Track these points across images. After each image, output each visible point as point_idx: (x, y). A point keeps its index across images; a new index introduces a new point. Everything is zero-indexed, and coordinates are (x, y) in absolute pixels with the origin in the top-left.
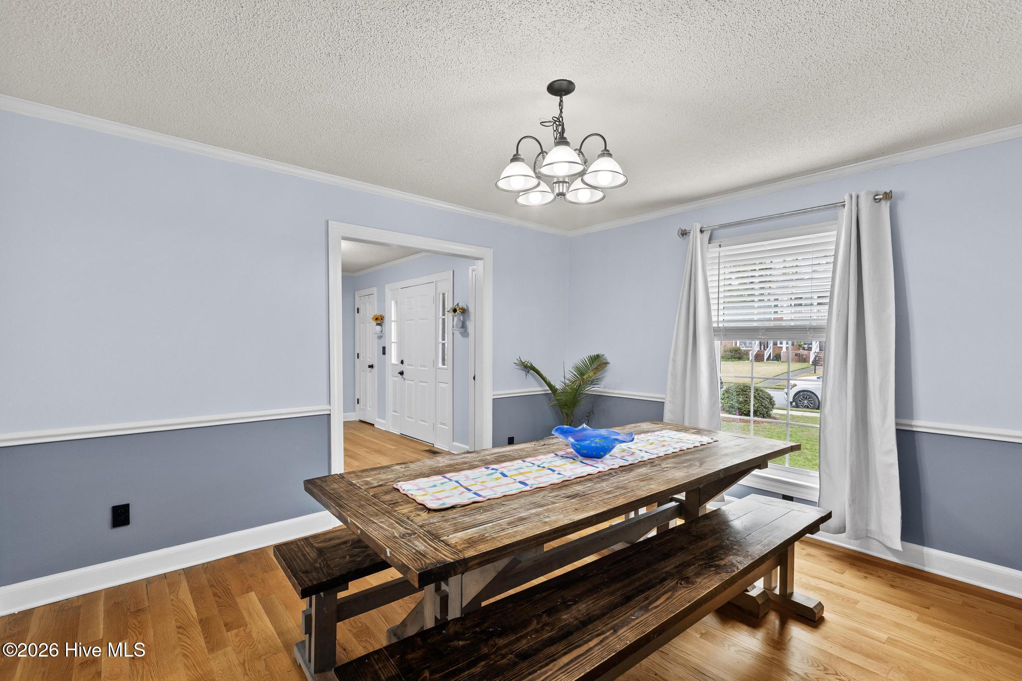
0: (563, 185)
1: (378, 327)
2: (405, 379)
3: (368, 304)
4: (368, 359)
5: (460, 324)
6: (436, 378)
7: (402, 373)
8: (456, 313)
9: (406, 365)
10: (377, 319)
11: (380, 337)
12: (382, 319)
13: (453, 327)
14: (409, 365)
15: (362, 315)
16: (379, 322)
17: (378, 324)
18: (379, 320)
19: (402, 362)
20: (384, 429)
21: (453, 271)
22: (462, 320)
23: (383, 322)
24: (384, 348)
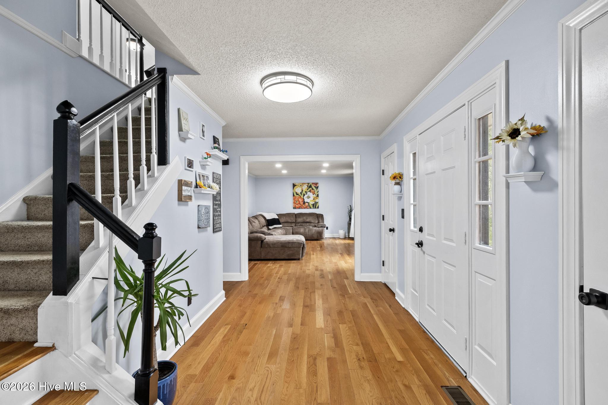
1: (397, 187)
2: (424, 253)
3: (390, 163)
4: (391, 222)
5: (530, 163)
6: (470, 265)
7: (420, 244)
8: (519, 138)
9: (426, 234)
10: (394, 178)
11: (400, 198)
12: (400, 178)
13: (508, 171)
14: (429, 235)
15: (386, 177)
16: (397, 181)
17: (397, 184)
18: (398, 179)
19: (421, 230)
20: (403, 306)
21: (507, 62)
22: (533, 153)
23: (402, 181)
24: (403, 210)
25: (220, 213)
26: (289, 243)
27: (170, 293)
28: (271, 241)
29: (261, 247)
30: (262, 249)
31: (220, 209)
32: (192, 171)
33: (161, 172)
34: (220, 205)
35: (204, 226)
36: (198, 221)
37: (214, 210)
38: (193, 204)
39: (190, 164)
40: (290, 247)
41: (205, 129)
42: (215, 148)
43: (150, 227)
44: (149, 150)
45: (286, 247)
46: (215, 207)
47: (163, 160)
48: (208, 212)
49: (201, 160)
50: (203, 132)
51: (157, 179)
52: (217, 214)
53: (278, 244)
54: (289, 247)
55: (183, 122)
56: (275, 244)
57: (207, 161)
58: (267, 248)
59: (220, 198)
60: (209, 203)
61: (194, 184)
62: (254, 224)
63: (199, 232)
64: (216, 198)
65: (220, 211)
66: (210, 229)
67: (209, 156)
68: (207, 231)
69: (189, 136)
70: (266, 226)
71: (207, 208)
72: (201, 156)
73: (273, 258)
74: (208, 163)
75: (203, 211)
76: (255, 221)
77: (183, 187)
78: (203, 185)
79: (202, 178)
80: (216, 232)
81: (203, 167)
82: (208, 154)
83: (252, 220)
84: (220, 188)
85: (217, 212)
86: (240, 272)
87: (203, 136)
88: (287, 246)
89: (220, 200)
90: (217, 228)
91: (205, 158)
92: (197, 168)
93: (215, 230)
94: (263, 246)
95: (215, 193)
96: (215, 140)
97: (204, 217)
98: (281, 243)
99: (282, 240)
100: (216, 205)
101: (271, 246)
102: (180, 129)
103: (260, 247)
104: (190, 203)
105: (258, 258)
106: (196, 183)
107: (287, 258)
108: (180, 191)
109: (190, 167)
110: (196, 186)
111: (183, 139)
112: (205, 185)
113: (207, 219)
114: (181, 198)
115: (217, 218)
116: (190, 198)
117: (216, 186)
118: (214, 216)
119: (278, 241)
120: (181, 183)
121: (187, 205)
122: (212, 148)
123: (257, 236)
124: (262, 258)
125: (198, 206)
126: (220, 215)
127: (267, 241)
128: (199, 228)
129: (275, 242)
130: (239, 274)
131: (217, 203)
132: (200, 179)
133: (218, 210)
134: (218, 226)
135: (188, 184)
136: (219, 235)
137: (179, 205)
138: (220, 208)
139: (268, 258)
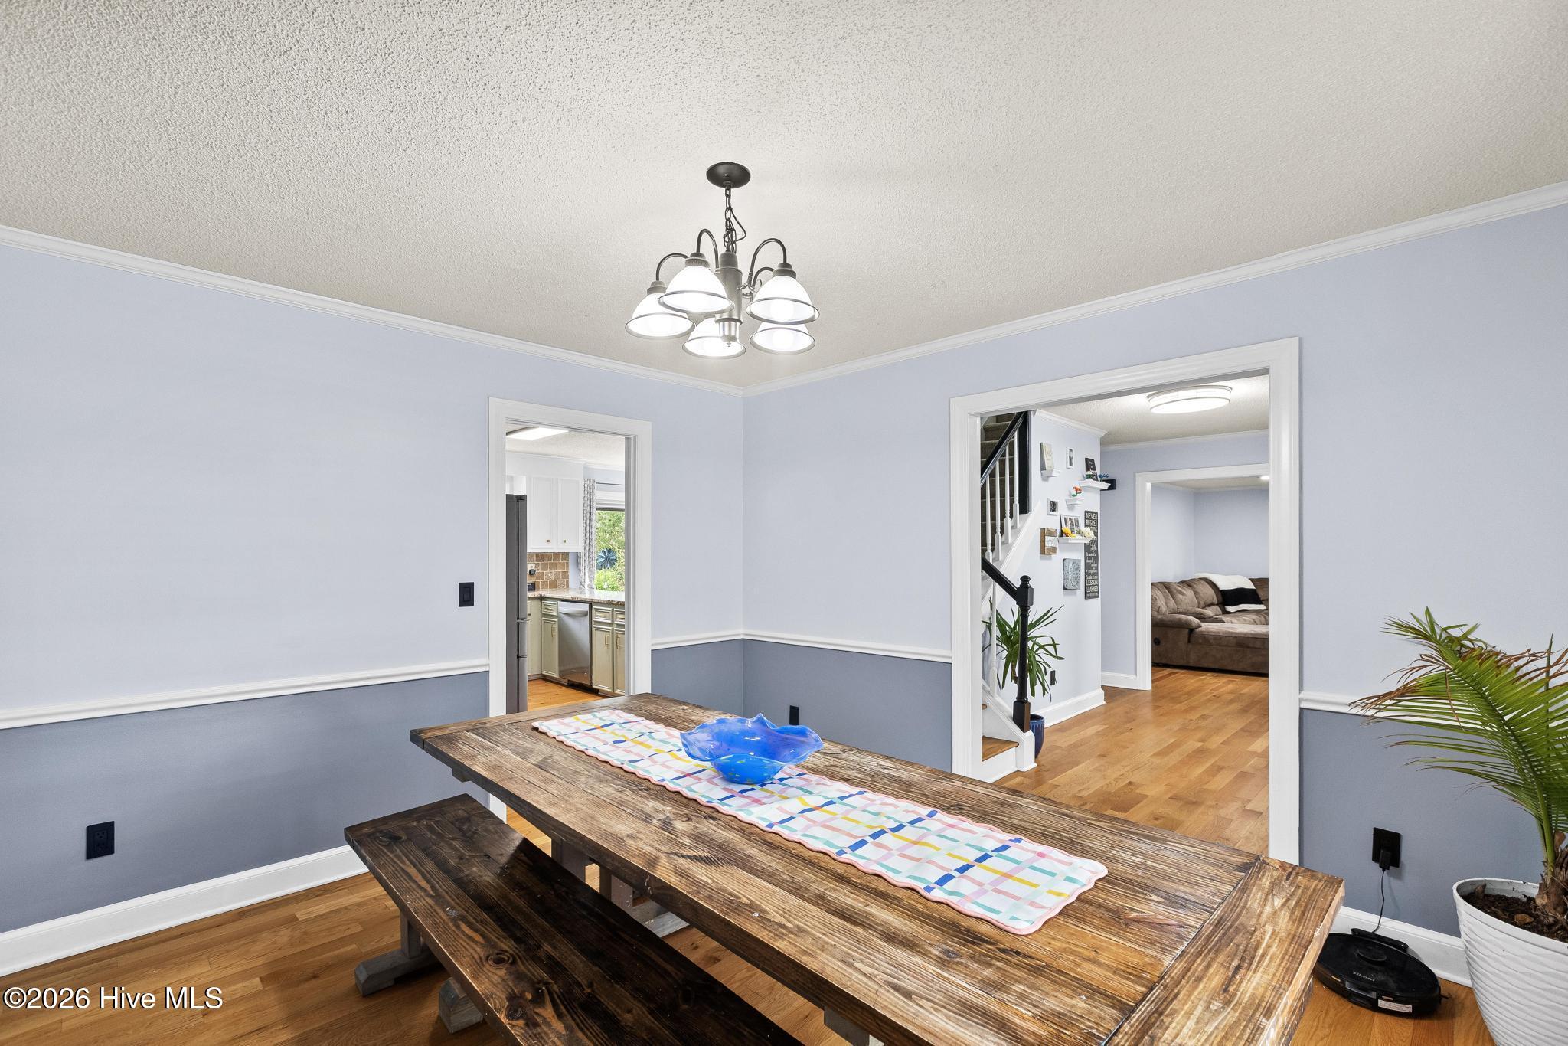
0: (730, 326)
25: (1096, 571)
26: (1256, 638)
27: (1036, 647)
28: (1212, 632)
29: (1189, 642)
30: (1190, 646)
31: (1096, 565)
32: (1056, 515)
33: (1023, 521)
34: (1096, 559)
35: (1071, 587)
36: (1064, 579)
37: (1087, 566)
38: (1057, 558)
39: (1054, 506)
40: (1257, 646)
41: (1073, 455)
42: (1089, 476)
43: (1025, 579)
44: (1012, 502)
45: (1249, 647)
46: (1088, 561)
47: (1025, 509)
48: (1078, 569)
49: (1068, 498)
50: (1071, 458)
51: (1020, 530)
52: (1091, 571)
53: (1227, 638)
54: (1256, 648)
55: (1046, 458)
56: (1221, 639)
57: (1076, 499)
58: (1201, 644)
59: (1097, 547)
60: (1080, 556)
61: (1059, 532)
62: (1181, 596)
63: (1065, 594)
64: (1090, 549)
65: (1097, 568)
66: (1081, 592)
67: (1079, 491)
68: (1075, 594)
69: (1053, 474)
70: (1217, 605)
71: (1076, 562)
72: (1068, 493)
73: (1216, 667)
74: (1078, 502)
75: (1071, 566)
76: (1185, 592)
77: (1046, 537)
78: (1069, 532)
79: (1069, 523)
80: (1090, 598)
81: (1071, 507)
82: (1077, 489)
83: (1176, 589)
84: (1096, 534)
85: (1092, 568)
86: (1136, 674)
87: (1071, 464)
88: (1251, 645)
89: (1096, 552)
90: (1091, 592)
91: (1074, 495)
92: (1063, 511)
93: (1088, 595)
94: (1192, 640)
95: (1088, 542)
96: (1089, 464)
97: (1071, 575)
98: (1236, 637)
99: (1238, 631)
100: (1090, 558)
101: (1211, 641)
102: (1043, 468)
103: (1187, 640)
104: (1053, 556)
105: (1182, 663)
106: (1062, 530)
107: (1250, 670)
108: (1043, 542)
109: (1054, 511)
110: (1062, 535)
111: (1045, 479)
112: (1072, 531)
113: (1076, 578)
114: (1043, 550)
115: (1091, 578)
116: (1054, 550)
117: (1089, 533)
118: (1086, 574)
119: (1229, 632)
120: (1044, 533)
121: (1050, 559)
122: (1083, 476)
123: (1180, 620)
124: (1191, 665)
125: (1064, 560)
126: (1097, 574)
127: (1201, 632)
128: (1065, 589)
129: (1221, 634)
130: (1134, 676)
131: (1091, 555)
132: (1066, 524)
133: (1092, 565)
134: (1093, 589)
135: (1051, 533)
136: (1095, 604)
137: (1041, 558)
138: (1097, 562)
139: (1205, 665)
